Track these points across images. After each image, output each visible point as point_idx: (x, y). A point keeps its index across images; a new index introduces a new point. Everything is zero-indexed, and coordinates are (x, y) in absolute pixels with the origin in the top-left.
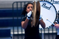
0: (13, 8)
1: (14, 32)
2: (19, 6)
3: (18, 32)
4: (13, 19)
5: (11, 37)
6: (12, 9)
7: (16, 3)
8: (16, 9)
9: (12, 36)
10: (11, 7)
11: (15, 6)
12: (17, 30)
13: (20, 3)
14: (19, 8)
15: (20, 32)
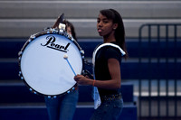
0: (140, 38)
1: (140, 91)
2: (154, 34)
3: (150, 91)
4: (140, 63)
5: (135, 104)
6: (137, 40)
7: (147, 28)
8: (147, 40)
9: (136, 100)
10: (137, 35)
11: (145, 34)
12: (147, 88)
13: (156, 27)
14: (154, 38)
15: (154, 91)
